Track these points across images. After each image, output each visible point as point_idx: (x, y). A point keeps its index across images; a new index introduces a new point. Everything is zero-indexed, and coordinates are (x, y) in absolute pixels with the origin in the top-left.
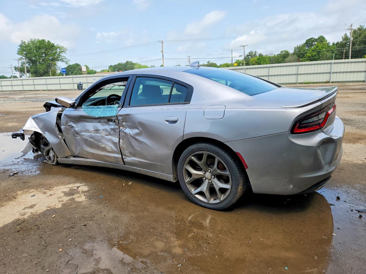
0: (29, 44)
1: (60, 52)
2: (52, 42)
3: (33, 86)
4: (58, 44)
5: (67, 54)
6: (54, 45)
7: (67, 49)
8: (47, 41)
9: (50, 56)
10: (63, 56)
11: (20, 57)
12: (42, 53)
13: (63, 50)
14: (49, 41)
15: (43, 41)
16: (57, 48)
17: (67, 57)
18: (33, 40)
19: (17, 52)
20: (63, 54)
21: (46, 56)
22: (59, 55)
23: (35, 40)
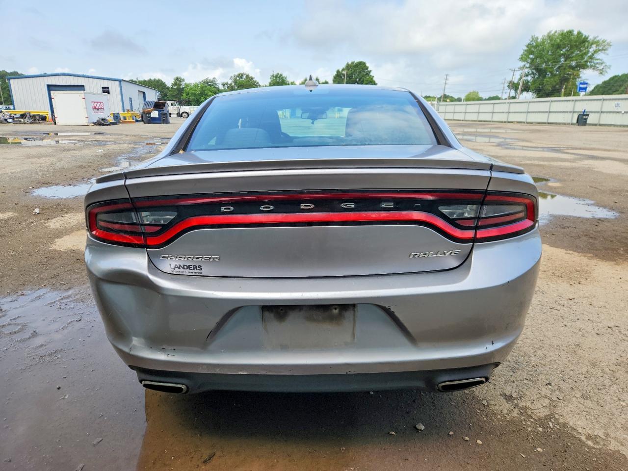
0: (543, 42)
1: (595, 52)
2: (585, 33)
3: (506, 115)
4: (596, 36)
5: (607, 54)
6: (587, 38)
7: (611, 45)
8: (575, 33)
9: (572, 61)
10: (598, 59)
11: (522, 64)
12: (560, 56)
13: (602, 46)
14: (579, 33)
15: (570, 32)
16: (592, 44)
17: (605, 60)
18: (553, 32)
19: (520, 57)
20: (600, 56)
21: (565, 61)
22: (591, 57)
23: (556, 32)
